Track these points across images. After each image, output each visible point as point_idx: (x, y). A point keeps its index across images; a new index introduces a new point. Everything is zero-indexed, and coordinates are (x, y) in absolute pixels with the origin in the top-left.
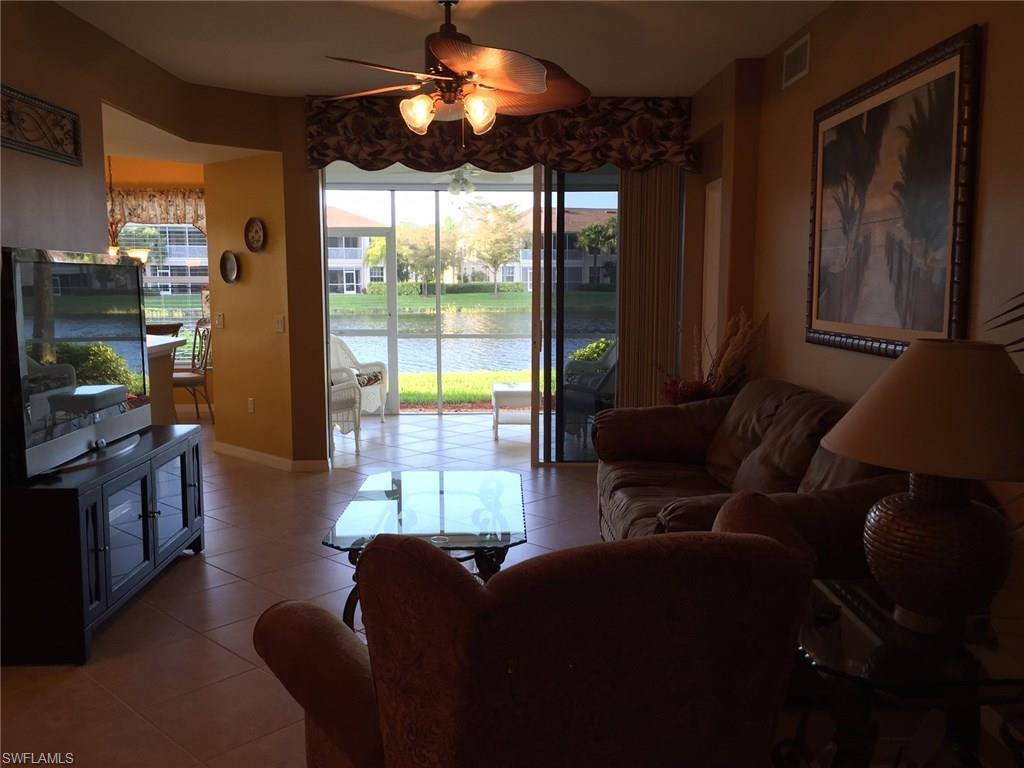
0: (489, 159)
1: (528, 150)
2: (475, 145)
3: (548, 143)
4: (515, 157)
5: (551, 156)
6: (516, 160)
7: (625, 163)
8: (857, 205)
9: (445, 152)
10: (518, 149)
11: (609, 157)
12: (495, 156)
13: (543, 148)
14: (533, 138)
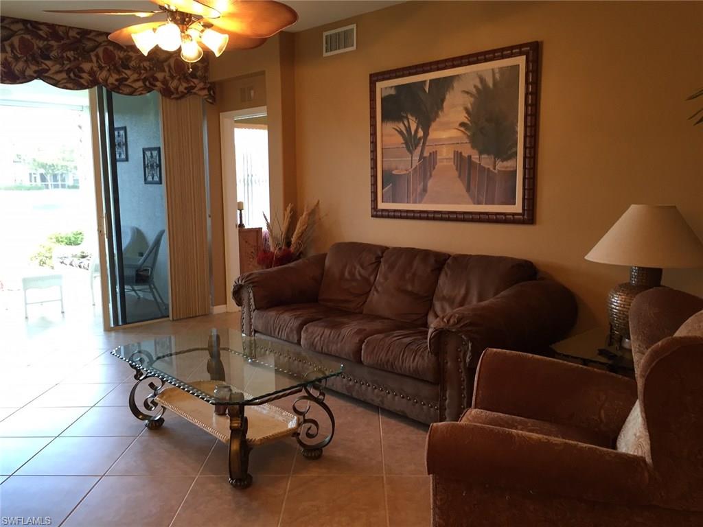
0: (58, 77)
1: (92, 73)
2: (45, 64)
3: (108, 70)
4: (81, 78)
5: (111, 80)
6: (82, 81)
7: (167, 92)
8: (421, 133)
9: (18, 67)
10: (84, 72)
11: (156, 86)
12: (64, 75)
13: (104, 74)
14: (95, 64)
